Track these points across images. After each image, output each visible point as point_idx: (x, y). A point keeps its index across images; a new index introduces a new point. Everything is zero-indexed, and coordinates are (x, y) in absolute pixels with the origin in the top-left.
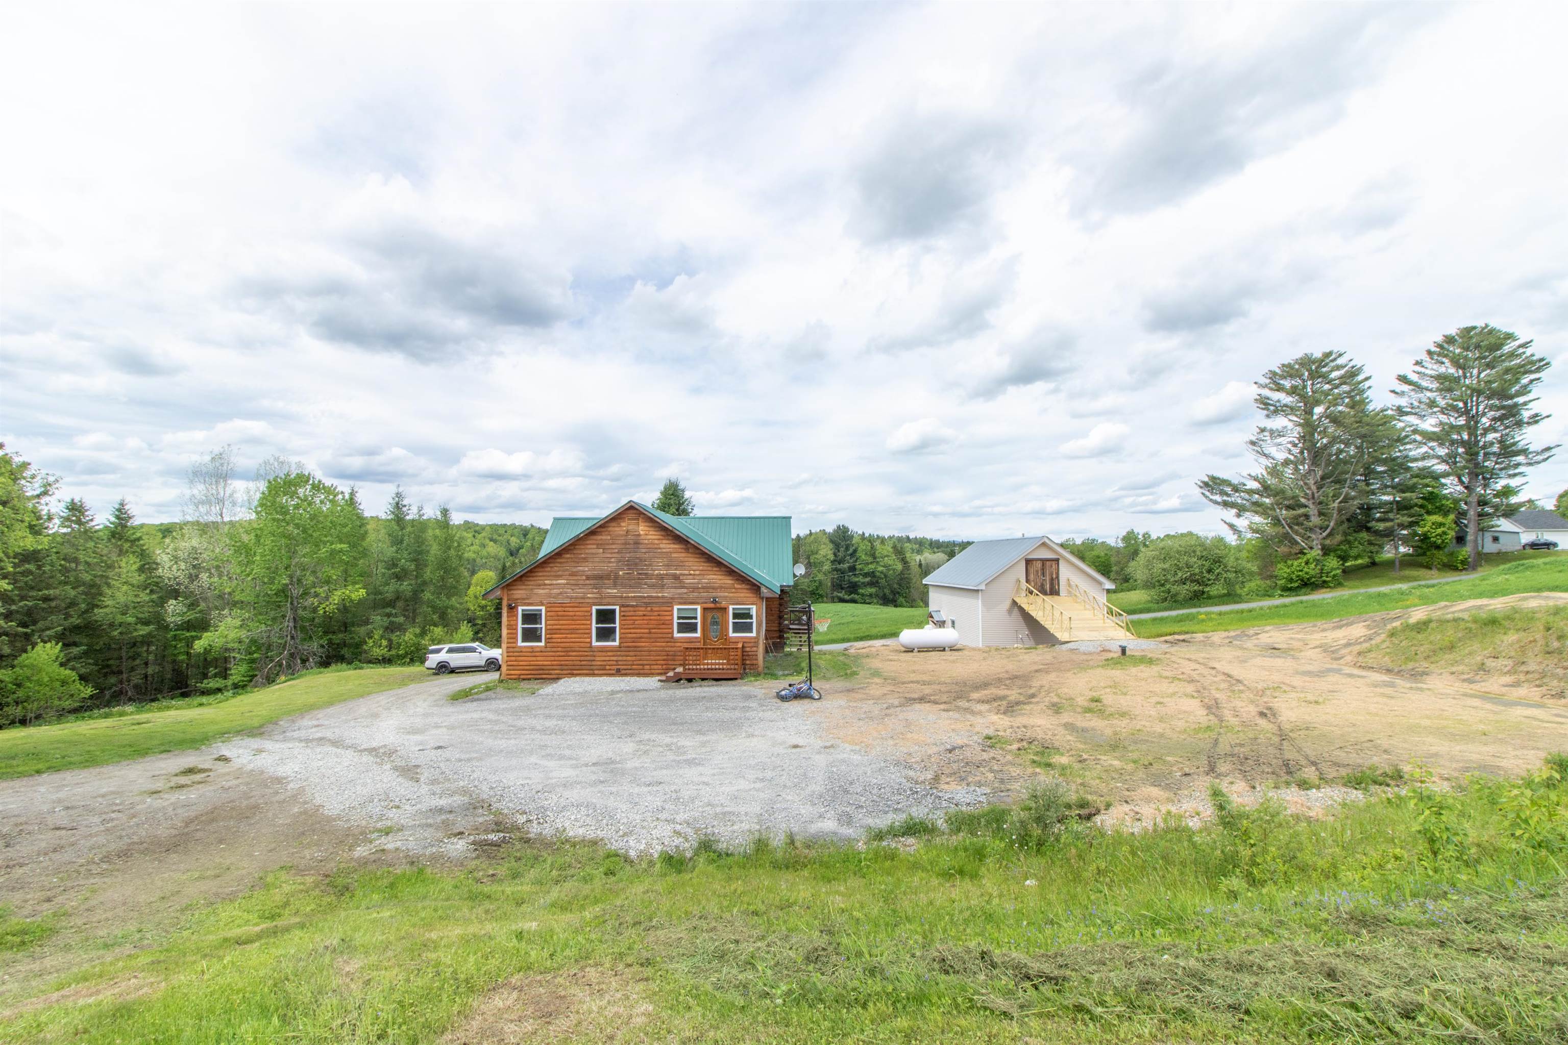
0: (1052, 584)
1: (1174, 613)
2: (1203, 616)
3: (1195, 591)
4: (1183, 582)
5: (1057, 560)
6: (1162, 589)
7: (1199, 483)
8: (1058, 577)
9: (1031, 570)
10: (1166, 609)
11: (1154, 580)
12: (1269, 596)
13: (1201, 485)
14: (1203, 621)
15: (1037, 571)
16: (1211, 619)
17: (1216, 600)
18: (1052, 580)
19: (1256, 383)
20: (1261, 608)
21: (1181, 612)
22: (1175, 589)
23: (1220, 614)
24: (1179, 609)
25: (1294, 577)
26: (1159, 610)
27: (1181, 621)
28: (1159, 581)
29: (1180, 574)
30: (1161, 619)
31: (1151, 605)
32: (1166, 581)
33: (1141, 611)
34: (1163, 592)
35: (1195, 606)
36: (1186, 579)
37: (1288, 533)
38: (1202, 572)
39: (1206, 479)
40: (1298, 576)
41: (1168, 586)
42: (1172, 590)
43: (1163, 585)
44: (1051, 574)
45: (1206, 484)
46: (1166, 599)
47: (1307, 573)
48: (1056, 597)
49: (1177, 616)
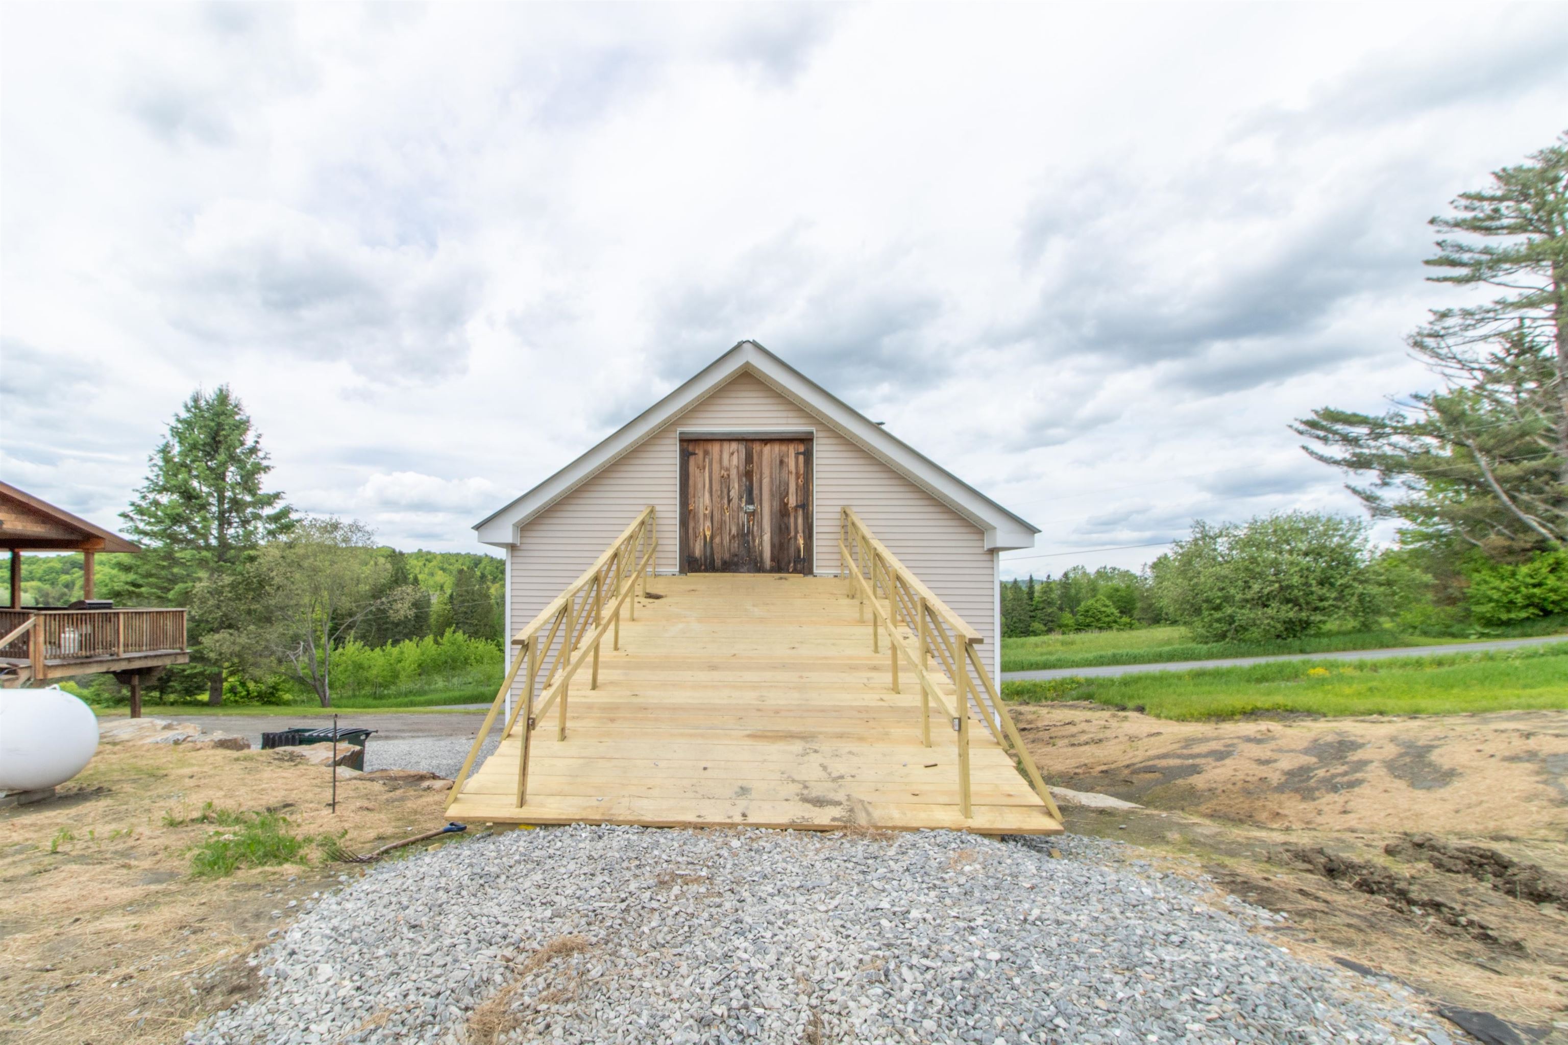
0: (782, 530)
1: (1246, 663)
2: (1320, 671)
3: (1291, 621)
4: (1263, 602)
5: (806, 440)
6: (1217, 615)
7: (1297, 425)
8: (805, 506)
9: (701, 479)
10: (1223, 655)
11: (1200, 598)
12: (1453, 636)
13: (1302, 427)
14: (1322, 681)
15: (725, 480)
16: (1341, 678)
17: (1335, 641)
18: (783, 512)
19: (1432, 221)
20: (1467, 658)
21: (1262, 661)
22: (1245, 615)
23: (1361, 667)
24: (1257, 655)
25: (1519, 599)
26: (1210, 656)
27: (1262, 679)
28: (1207, 601)
29: (1256, 587)
30: (1217, 674)
31: (1193, 645)
32: (1227, 599)
33: (1171, 657)
34: (1218, 621)
35: (1290, 651)
36: (1270, 597)
37: (1508, 509)
38: (1307, 584)
39: (1312, 416)
40: (1528, 597)
41: (1229, 611)
42: (1238, 617)
43: (1218, 608)
44: (781, 494)
45: (1312, 424)
46: (1223, 636)
47: (1554, 590)
48: (795, 580)
49: (1254, 668)
